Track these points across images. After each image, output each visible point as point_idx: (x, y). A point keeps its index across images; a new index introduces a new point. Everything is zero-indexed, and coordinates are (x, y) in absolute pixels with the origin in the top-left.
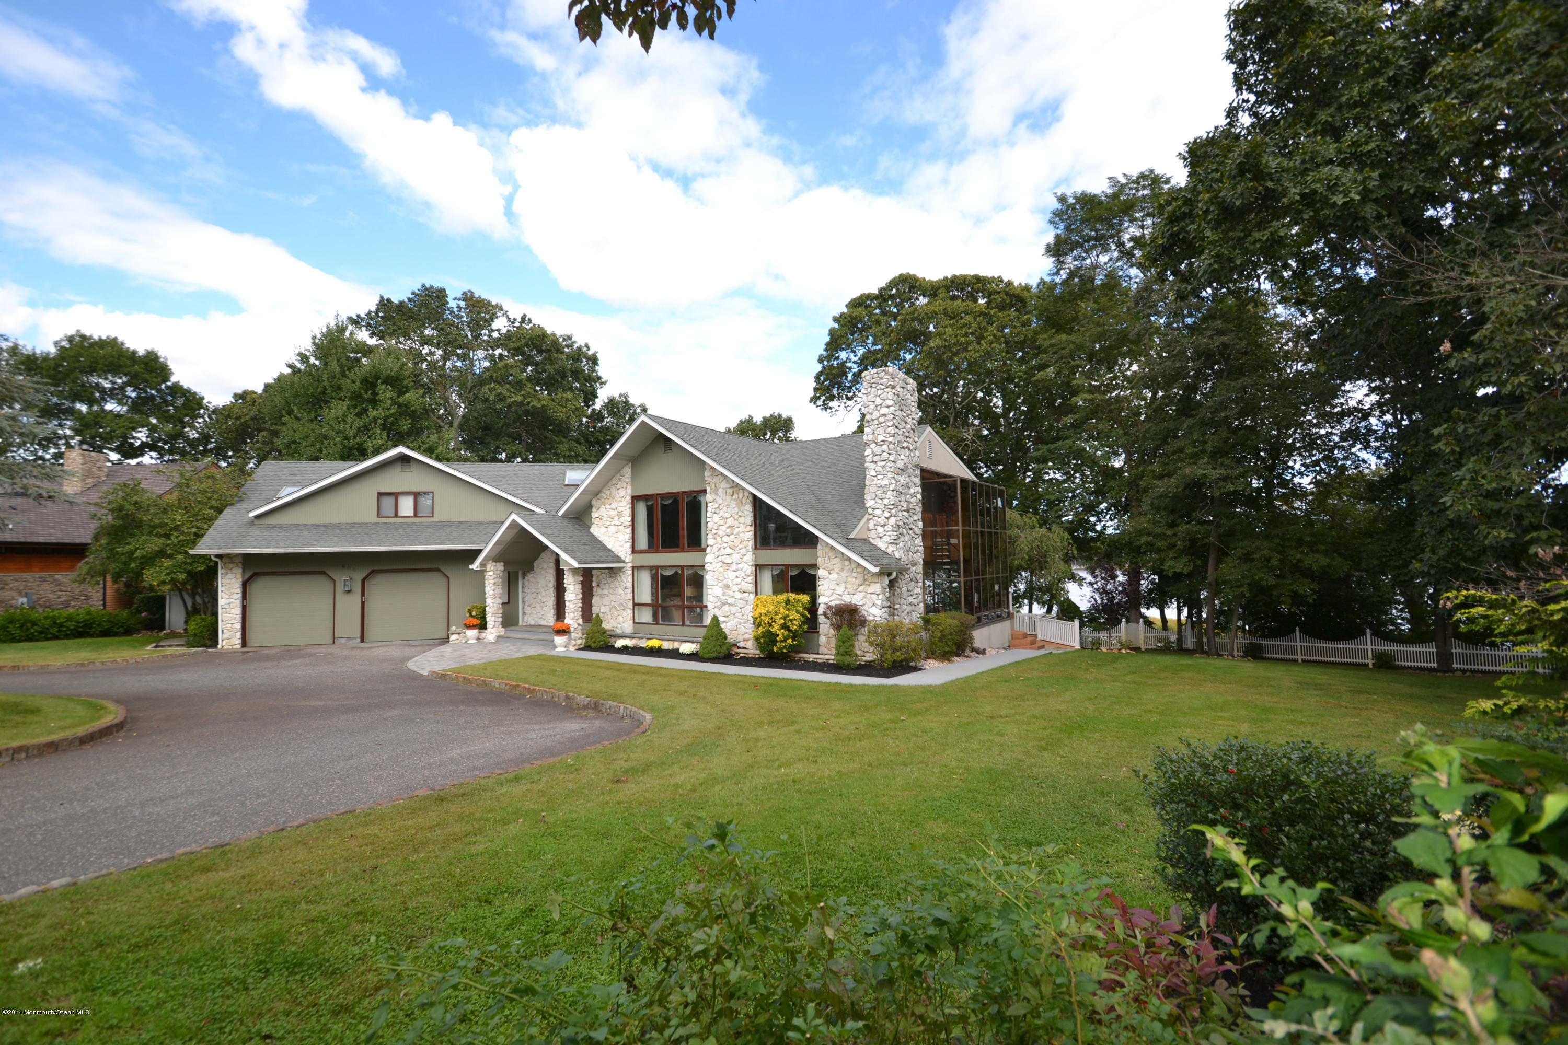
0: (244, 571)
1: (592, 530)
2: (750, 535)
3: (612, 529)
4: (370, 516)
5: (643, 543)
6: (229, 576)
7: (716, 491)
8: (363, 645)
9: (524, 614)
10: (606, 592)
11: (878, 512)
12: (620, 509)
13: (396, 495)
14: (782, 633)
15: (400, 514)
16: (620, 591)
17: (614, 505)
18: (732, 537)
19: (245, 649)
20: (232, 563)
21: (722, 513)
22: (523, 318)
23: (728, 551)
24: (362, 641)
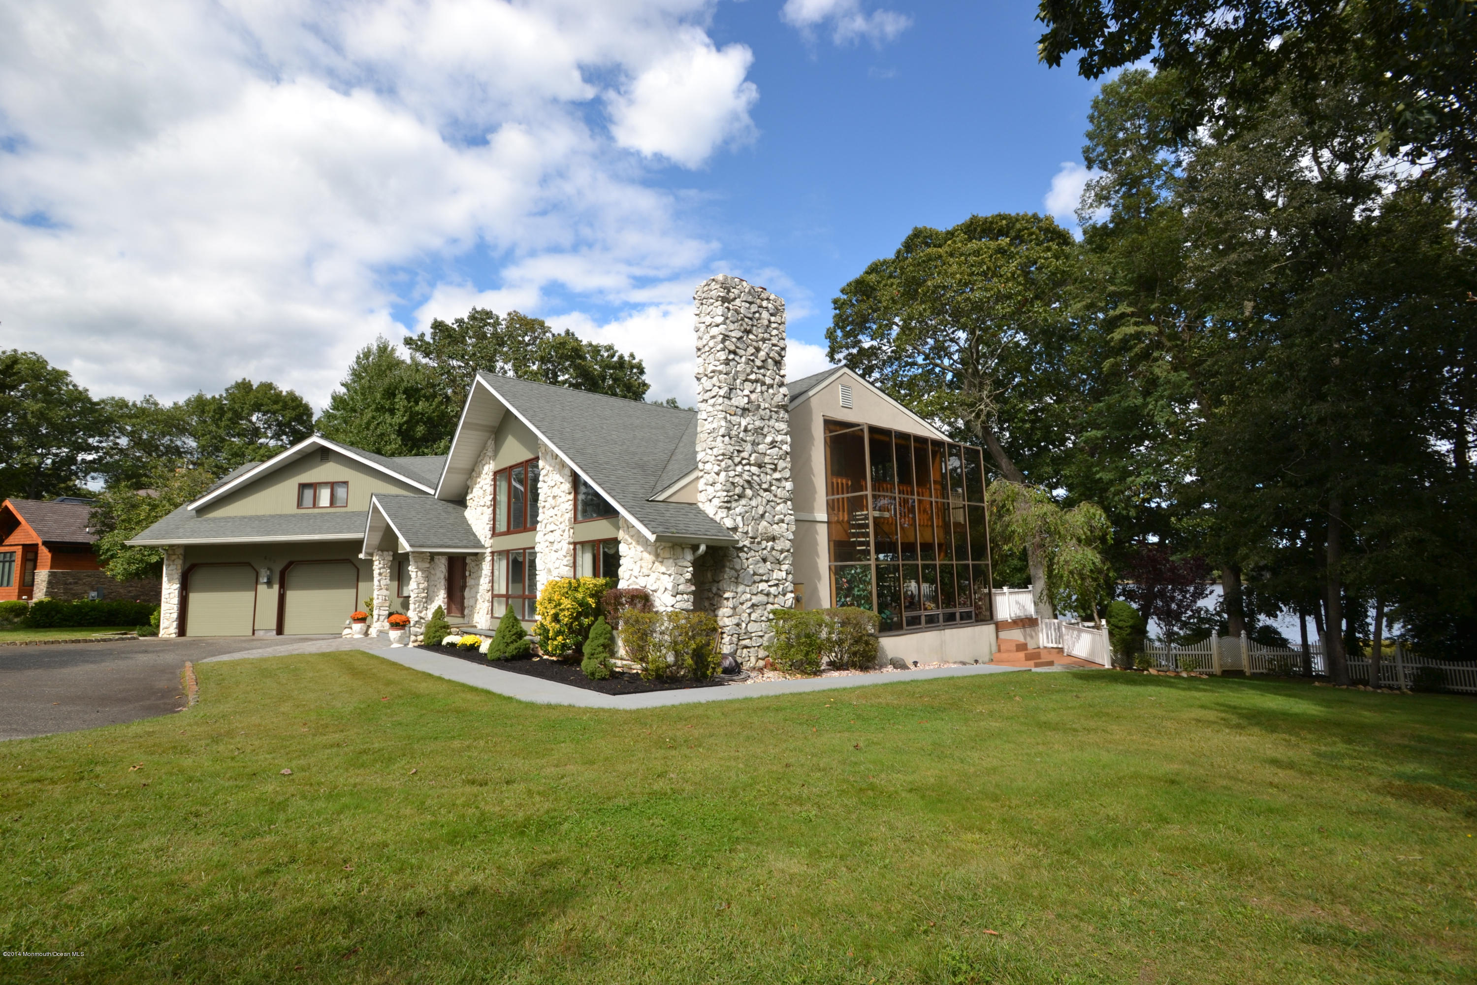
0: (184, 562)
1: (466, 515)
2: (569, 505)
3: (478, 512)
4: (292, 508)
5: (502, 526)
6: (172, 567)
7: (545, 455)
8: (279, 637)
10: (473, 582)
12: (485, 487)
13: (314, 486)
15: (319, 505)
16: (482, 580)
17: (483, 483)
18: (556, 510)
19: (180, 639)
20: (174, 554)
23: (553, 527)
24: (280, 630)
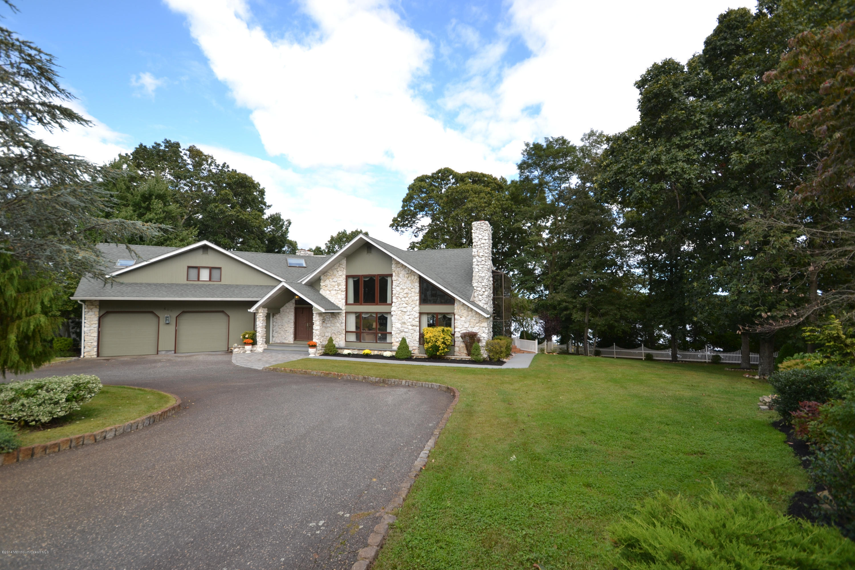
0: (99, 312)
1: (321, 292)
2: (417, 298)
3: (333, 292)
4: (183, 280)
6: (90, 313)
7: (398, 275)
8: (176, 355)
9: (273, 336)
10: (329, 325)
11: (479, 289)
12: (339, 282)
13: (198, 268)
14: (442, 346)
15: (201, 279)
16: (338, 325)
17: (335, 280)
18: (407, 299)
19: (99, 358)
20: (93, 305)
21: (401, 286)
22: (224, 165)
23: (405, 305)
24: (175, 352)
